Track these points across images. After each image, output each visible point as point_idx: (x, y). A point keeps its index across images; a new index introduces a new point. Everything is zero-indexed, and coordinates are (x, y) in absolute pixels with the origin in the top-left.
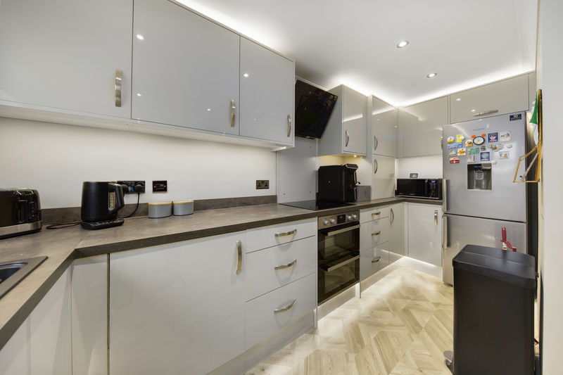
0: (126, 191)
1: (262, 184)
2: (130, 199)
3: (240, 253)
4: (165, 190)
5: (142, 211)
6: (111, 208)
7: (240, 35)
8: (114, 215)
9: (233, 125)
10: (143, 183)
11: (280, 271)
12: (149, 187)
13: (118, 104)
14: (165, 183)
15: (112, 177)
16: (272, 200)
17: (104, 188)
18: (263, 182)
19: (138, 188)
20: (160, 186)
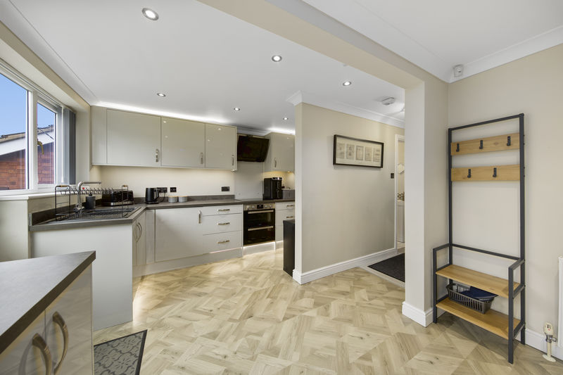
0: (160, 192)
1: (225, 189)
2: (162, 195)
3: (200, 217)
4: (175, 191)
5: (165, 200)
6: (155, 197)
7: (205, 123)
8: (156, 200)
9: (202, 163)
10: (166, 188)
11: (220, 226)
12: (169, 190)
13: (157, 161)
14: (175, 188)
15: (155, 186)
16: (232, 197)
17: (152, 190)
18: (226, 188)
19: (165, 190)
20: (173, 190)
